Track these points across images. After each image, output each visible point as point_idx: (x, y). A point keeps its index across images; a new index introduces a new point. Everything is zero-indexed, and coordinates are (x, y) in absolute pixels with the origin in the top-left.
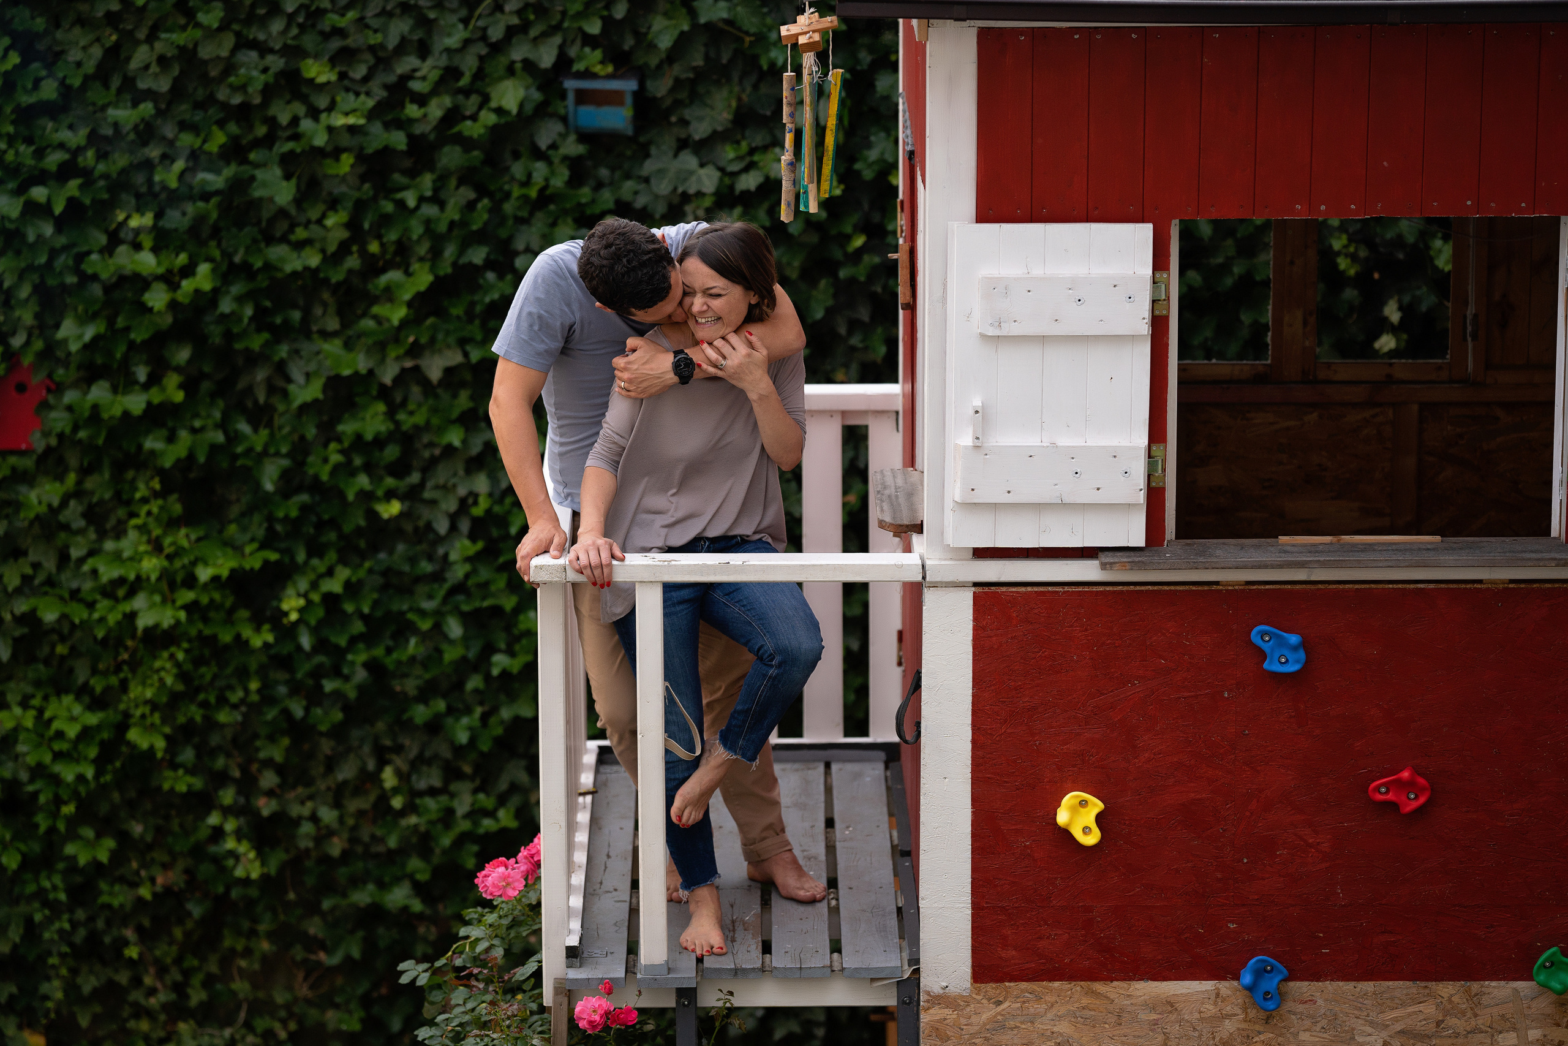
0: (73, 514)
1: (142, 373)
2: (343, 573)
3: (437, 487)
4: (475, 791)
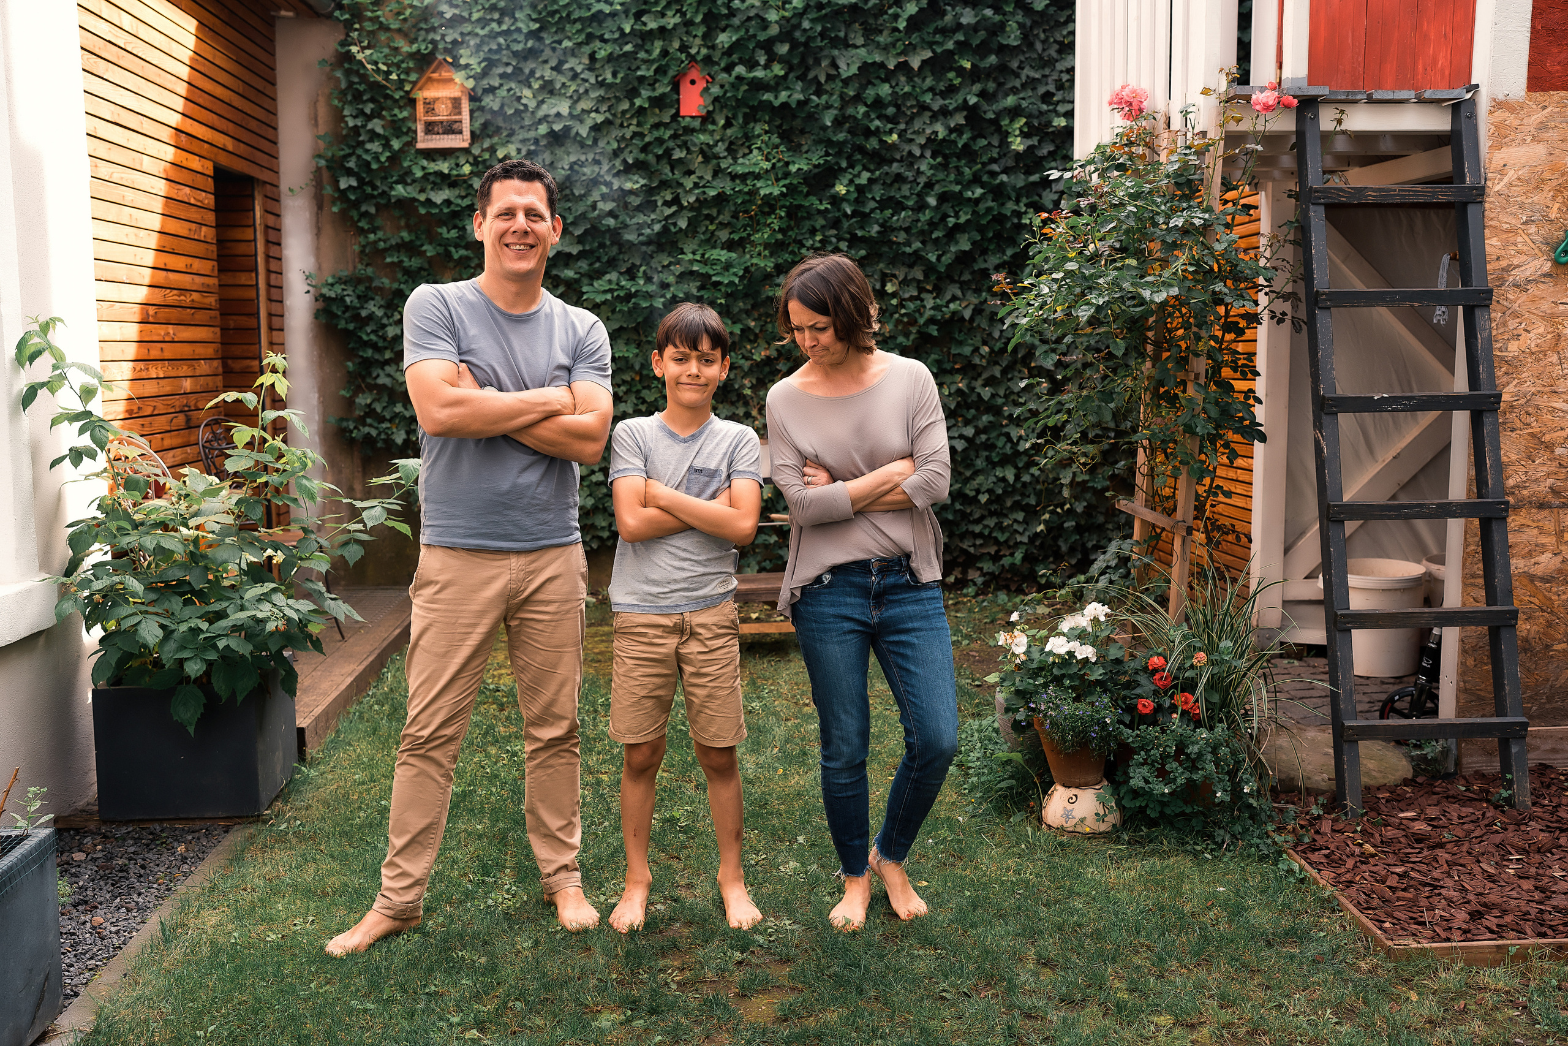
0: (720, 149)
1: (762, 60)
2: (866, 175)
3: (914, 132)
4: (934, 298)
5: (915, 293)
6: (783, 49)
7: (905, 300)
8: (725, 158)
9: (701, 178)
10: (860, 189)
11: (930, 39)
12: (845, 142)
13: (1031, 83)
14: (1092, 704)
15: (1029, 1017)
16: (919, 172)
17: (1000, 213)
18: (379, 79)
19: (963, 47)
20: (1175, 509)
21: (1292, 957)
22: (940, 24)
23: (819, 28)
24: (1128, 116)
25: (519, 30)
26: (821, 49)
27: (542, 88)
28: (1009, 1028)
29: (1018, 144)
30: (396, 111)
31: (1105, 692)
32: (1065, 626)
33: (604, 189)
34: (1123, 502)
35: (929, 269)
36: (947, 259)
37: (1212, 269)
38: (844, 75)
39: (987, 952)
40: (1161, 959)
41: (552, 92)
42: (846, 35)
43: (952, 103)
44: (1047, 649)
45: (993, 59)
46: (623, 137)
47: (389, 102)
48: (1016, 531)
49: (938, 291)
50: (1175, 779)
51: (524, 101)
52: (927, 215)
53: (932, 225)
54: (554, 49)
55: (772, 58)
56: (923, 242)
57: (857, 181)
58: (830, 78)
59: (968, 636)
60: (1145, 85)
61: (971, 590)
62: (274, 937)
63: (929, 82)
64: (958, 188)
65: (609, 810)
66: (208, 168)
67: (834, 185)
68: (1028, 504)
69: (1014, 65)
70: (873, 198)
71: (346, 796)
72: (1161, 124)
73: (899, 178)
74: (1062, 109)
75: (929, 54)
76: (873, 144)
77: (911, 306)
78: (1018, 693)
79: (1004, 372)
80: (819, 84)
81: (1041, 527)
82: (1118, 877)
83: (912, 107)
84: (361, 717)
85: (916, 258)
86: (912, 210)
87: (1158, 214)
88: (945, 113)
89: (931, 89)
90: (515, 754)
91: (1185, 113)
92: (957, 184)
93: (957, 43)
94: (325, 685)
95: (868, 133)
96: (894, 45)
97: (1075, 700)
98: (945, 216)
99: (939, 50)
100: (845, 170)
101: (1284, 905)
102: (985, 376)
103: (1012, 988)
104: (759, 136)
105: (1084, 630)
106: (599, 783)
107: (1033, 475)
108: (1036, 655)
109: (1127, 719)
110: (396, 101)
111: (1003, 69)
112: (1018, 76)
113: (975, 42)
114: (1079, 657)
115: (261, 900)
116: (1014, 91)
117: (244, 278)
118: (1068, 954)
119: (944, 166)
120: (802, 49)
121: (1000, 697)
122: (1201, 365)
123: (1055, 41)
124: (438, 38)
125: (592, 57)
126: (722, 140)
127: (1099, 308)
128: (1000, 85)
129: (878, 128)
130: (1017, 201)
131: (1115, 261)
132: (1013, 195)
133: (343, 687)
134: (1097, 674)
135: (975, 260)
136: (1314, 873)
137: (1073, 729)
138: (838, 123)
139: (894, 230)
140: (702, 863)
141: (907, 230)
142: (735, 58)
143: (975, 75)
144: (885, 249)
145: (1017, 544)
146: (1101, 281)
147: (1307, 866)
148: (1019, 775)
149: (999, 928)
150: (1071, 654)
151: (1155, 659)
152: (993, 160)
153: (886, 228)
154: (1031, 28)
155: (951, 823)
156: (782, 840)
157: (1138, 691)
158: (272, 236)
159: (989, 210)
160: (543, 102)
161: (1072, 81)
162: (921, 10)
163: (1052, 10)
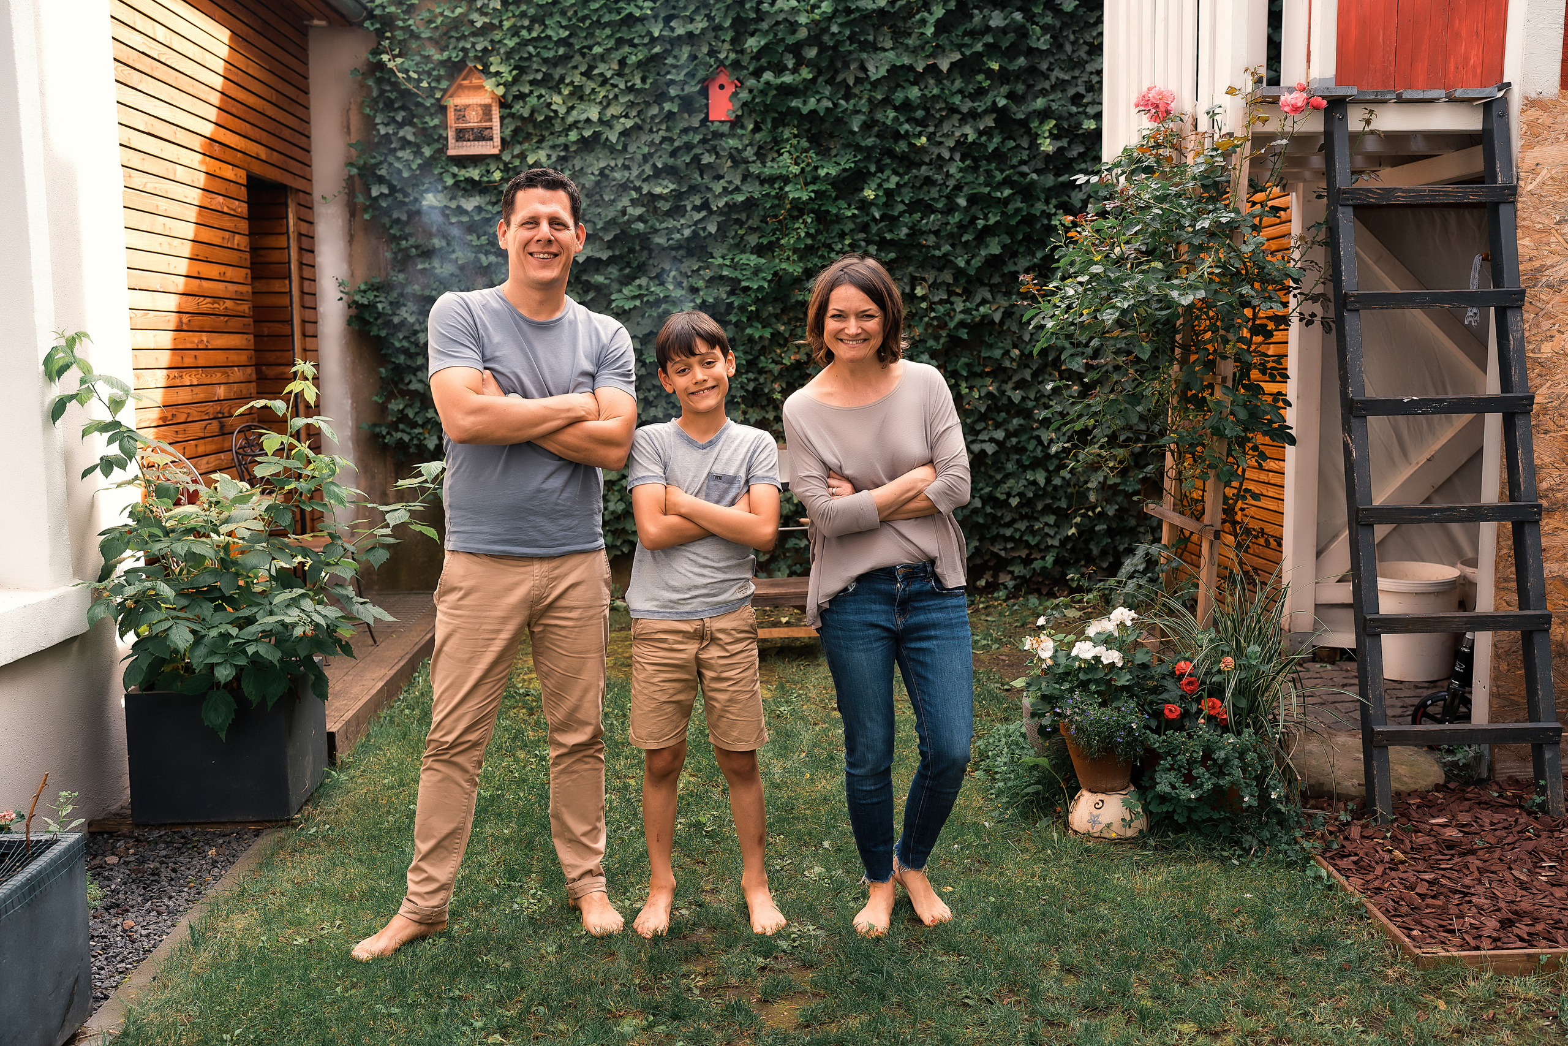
0: (749, 153)
1: (790, 65)
2: (895, 179)
3: (943, 135)
4: (964, 301)
5: (945, 297)
6: (812, 53)
7: (934, 303)
8: (754, 162)
9: (730, 182)
10: (889, 193)
11: (959, 41)
12: (873, 147)
13: (1061, 85)
14: (1118, 709)
15: (1051, 1024)
16: (948, 175)
17: (1029, 214)
18: (410, 87)
19: (992, 50)
20: (1203, 513)
21: (1318, 965)
22: (969, 26)
23: (848, 33)
24: (1155, 118)
25: (549, 37)
26: (850, 52)
27: (572, 94)
28: (1032, 1035)
29: (1047, 146)
30: (427, 119)
31: (1131, 697)
32: (1092, 630)
33: (634, 195)
34: (1152, 506)
35: (959, 273)
36: (976, 262)
37: (1238, 272)
38: (873, 78)
39: (1011, 958)
40: (1186, 966)
41: (581, 98)
42: (875, 39)
43: (981, 106)
44: (1073, 654)
45: (1021, 61)
46: (652, 142)
47: (421, 110)
48: (1047, 535)
49: (968, 294)
50: (1202, 784)
51: (554, 107)
52: (957, 217)
53: (962, 227)
54: (583, 55)
55: (800, 62)
56: (953, 246)
57: (886, 186)
58: (858, 80)
59: (998, 640)
60: (1172, 87)
61: (1002, 594)
62: (301, 941)
63: (958, 84)
64: (987, 190)
65: (635, 815)
66: (241, 176)
67: (862, 190)
68: (1059, 508)
69: (1044, 66)
70: (902, 202)
71: (375, 800)
72: (1189, 126)
73: (928, 181)
74: (1091, 110)
75: (959, 56)
76: (902, 147)
77: (941, 309)
78: (1044, 697)
79: (1035, 375)
80: (848, 87)
81: (1073, 530)
82: (1144, 883)
83: (941, 109)
84: (392, 722)
85: (945, 262)
86: (941, 213)
87: (1184, 216)
88: (974, 115)
89: (960, 91)
90: (543, 758)
91: (1211, 114)
92: (986, 186)
93: (985, 45)
94: (356, 690)
95: (897, 136)
96: (923, 48)
97: (1101, 705)
98: (974, 219)
99: (968, 53)
100: (874, 175)
101: (1311, 912)
102: (1015, 379)
103: (1035, 995)
104: (788, 140)
105: (1111, 635)
106: (626, 787)
107: (1063, 478)
108: (1062, 660)
109: (1154, 724)
110: (427, 108)
111: (1032, 71)
112: (1047, 78)
113: (1005, 44)
114: (1105, 662)
115: (289, 904)
116: (1044, 93)
117: (278, 286)
118: (1092, 961)
119: (975, 169)
120: (830, 52)
121: (1027, 702)
122: (1228, 368)
123: (1085, 43)
124: (469, 46)
125: (622, 62)
126: (751, 144)
127: (1124, 312)
128: (1030, 87)
129: (907, 131)
130: (1047, 202)
131: (1141, 263)
132: (1042, 196)
133: (374, 691)
134: (1124, 680)
135: (1005, 263)
136: (1342, 879)
137: (1099, 734)
138: (866, 127)
139: (923, 233)
140: (727, 868)
141: (936, 233)
142: (764, 62)
143: (1003, 77)
144: (915, 252)
145: (1048, 548)
146: (1126, 284)
147: (1335, 873)
148: (1046, 781)
149: (1024, 934)
150: (1097, 659)
151: (1182, 664)
152: (1023, 162)
153: (915, 232)
154: (1061, 29)
155: (977, 828)
156: (806, 845)
157: (1165, 696)
158: (305, 244)
159: (1018, 210)
160: (572, 108)
161: (1101, 82)
162: (948, 12)
163: (1081, 11)
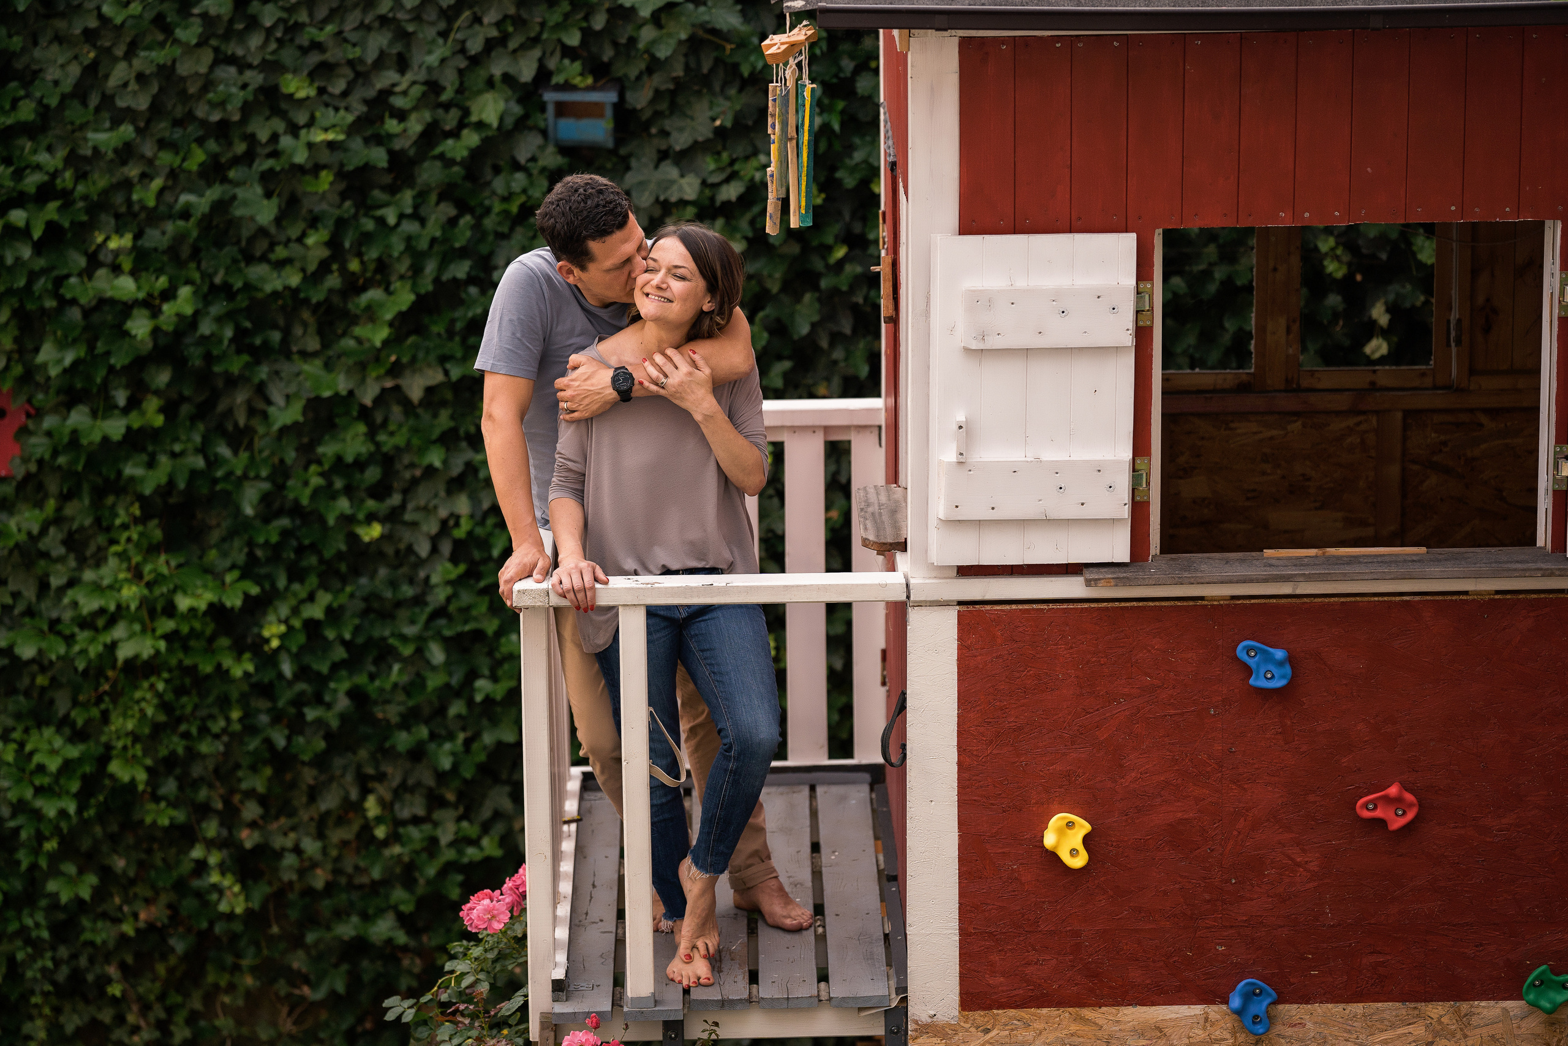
0: (53, 542)
1: (121, 397)
2: (324, 599)
3: (418, 509)
4: (459, 819)
5: (420, 811)
6: (162, 378)
7: (404, 823)
8: (61, 559)
9: (16, 595)
10: (312, 626)
11: (440, 350)
23: (231, 332)
26: (238, 365)
55: (140, 393)
57: (306, 612)
75: (440, 377)
83: (411, 467)
104: (122, 527)
